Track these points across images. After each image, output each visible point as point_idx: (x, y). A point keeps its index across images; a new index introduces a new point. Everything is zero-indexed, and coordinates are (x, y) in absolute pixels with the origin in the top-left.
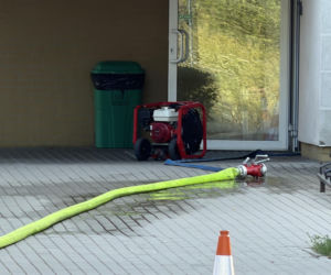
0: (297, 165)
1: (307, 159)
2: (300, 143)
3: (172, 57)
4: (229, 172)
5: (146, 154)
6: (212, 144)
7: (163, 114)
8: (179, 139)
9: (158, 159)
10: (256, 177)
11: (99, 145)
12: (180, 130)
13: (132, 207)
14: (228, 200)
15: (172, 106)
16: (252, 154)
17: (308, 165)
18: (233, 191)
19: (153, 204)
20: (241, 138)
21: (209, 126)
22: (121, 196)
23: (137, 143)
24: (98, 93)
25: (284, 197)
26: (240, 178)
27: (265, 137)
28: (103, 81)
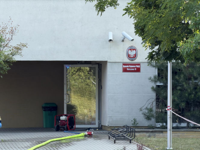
0: (101, 132)
1: (104, 130)
2: (102, 126)
3: (65, 102)
4: (82, 134)
5: (58, 129)
6: (77, 126)
7: (63, 118)
8: (68, 125)
9: (62, 131)
10: (90, 135)
11: (44, 127)
12: (68, 123)
13: (55, 144)
14: (82, 142)
15: (65, 115)
16: (89, 129)
17: (104, 132)
18: (84, 140)
19: (61, 144)
20: (84, 124)
21: (76, 121)
22: (52, 142)
23: (56, 126)
24: (44, 112)
25: (98, 141)
26: (85, 136)
27: (91, 124)
28: (45, 109)
